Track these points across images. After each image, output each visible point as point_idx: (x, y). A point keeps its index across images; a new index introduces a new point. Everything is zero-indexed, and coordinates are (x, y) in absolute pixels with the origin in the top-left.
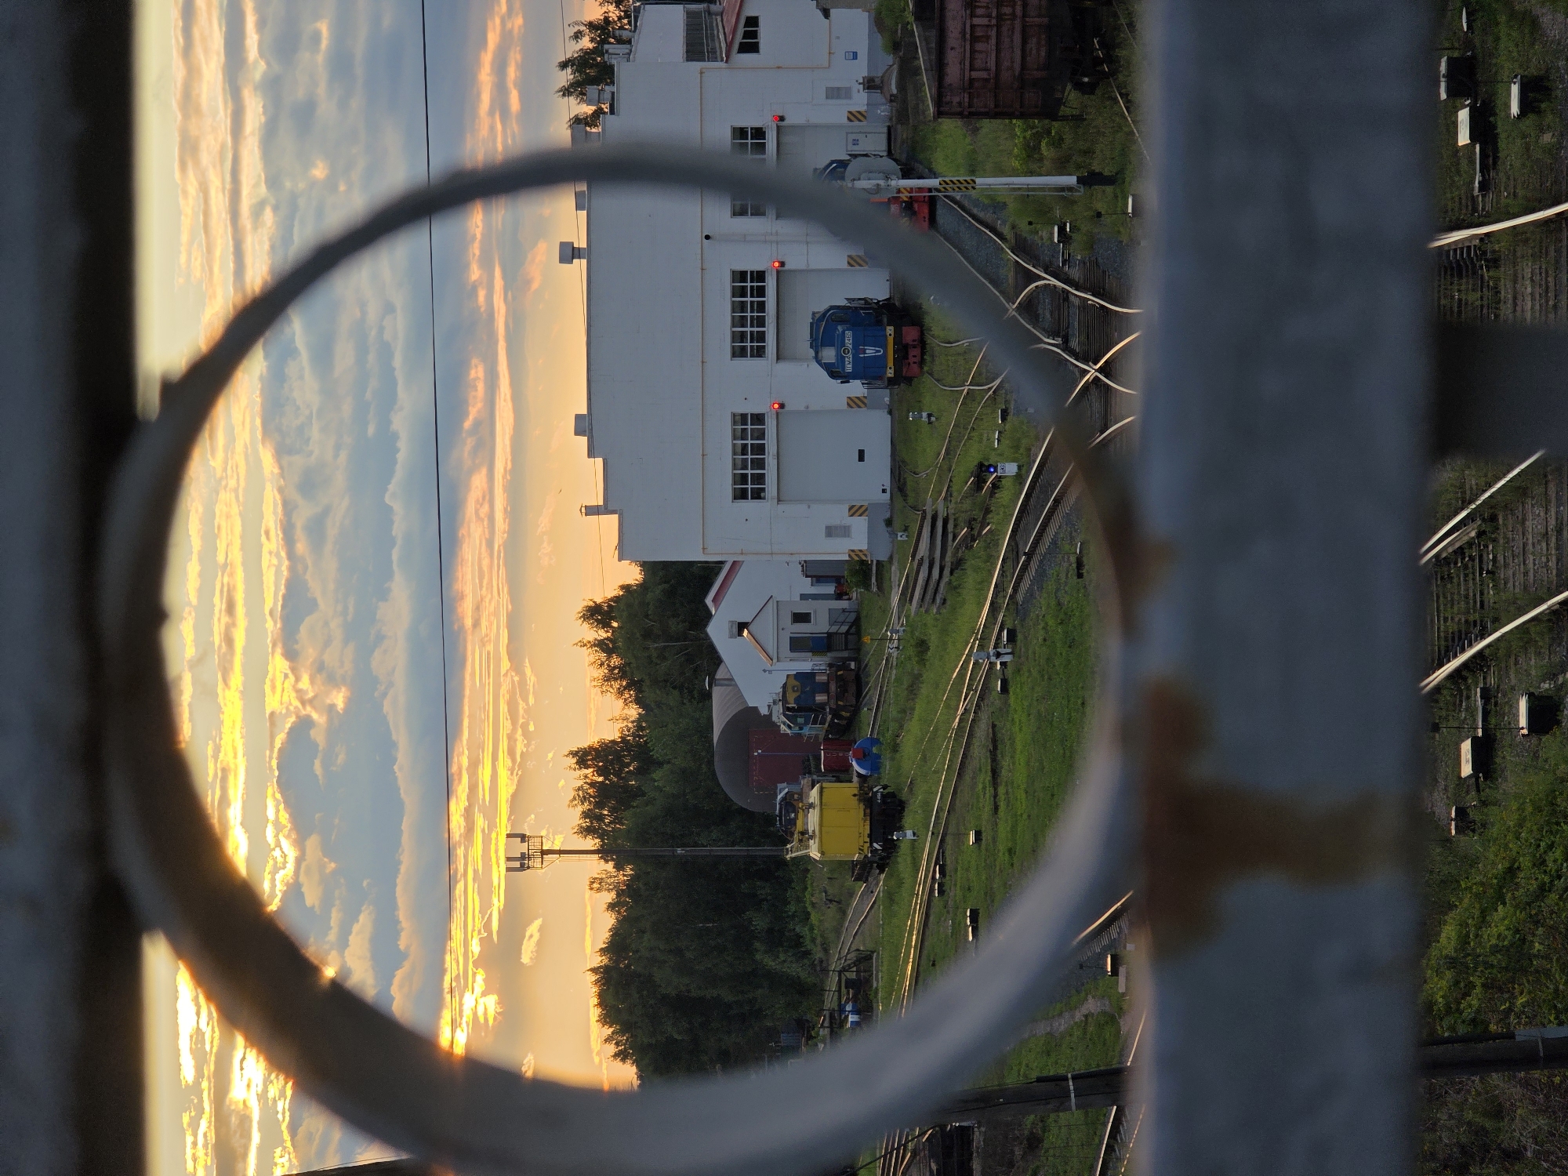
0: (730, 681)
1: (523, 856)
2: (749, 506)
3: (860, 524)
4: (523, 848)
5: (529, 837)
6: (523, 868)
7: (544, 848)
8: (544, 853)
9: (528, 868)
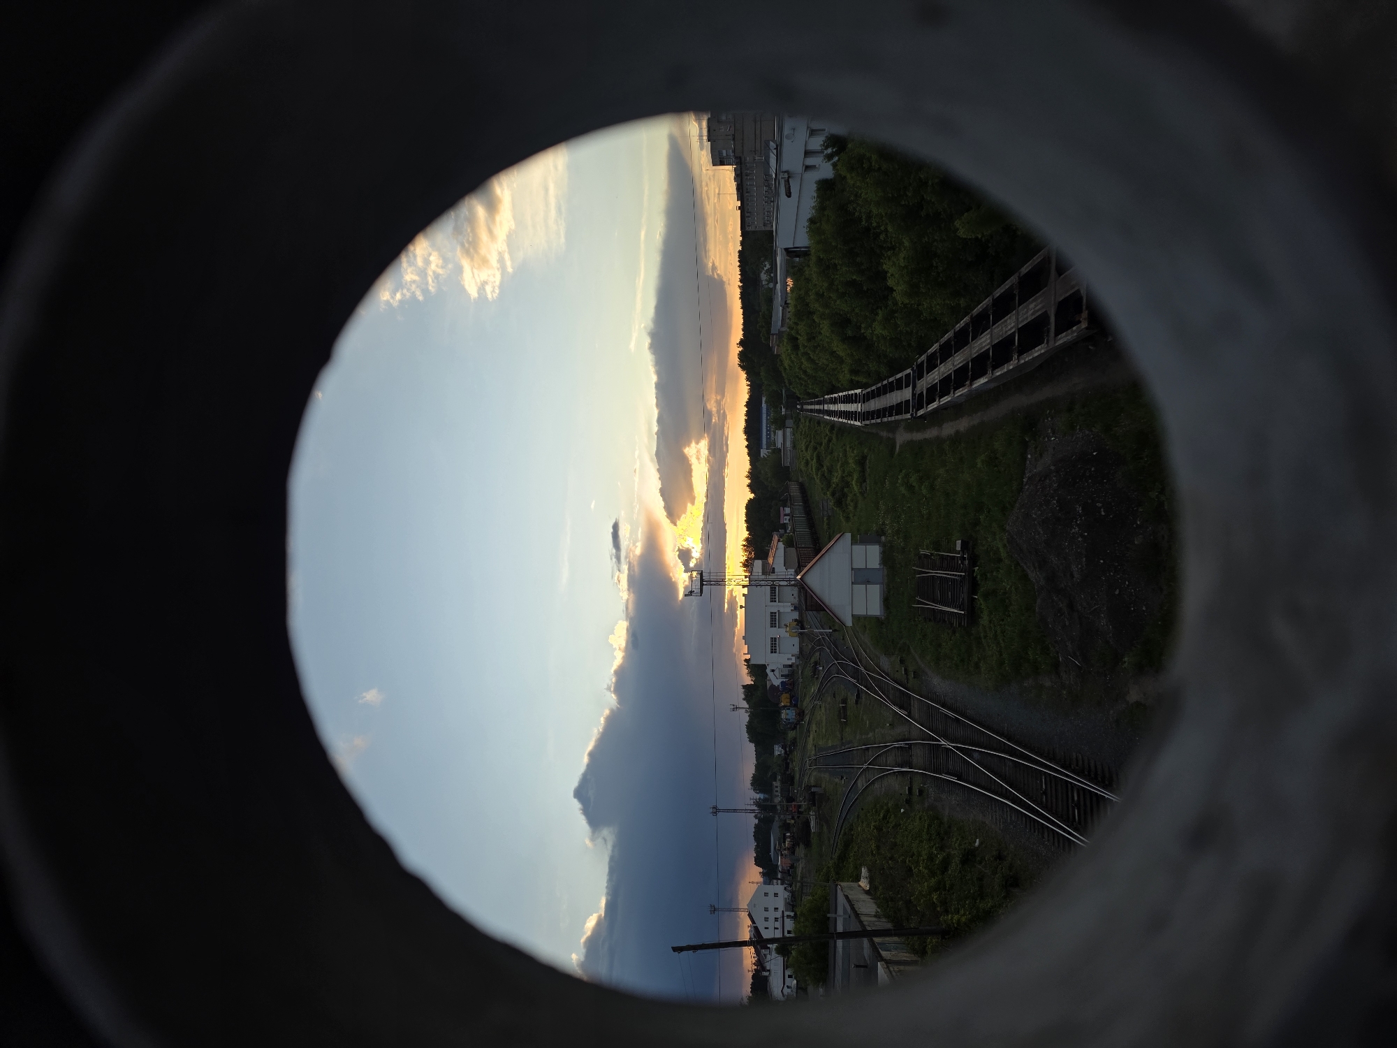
0: (770, 680)
2: (774, 654)
3: (794, 658)
4: (733, 707)
9: (734, 710)
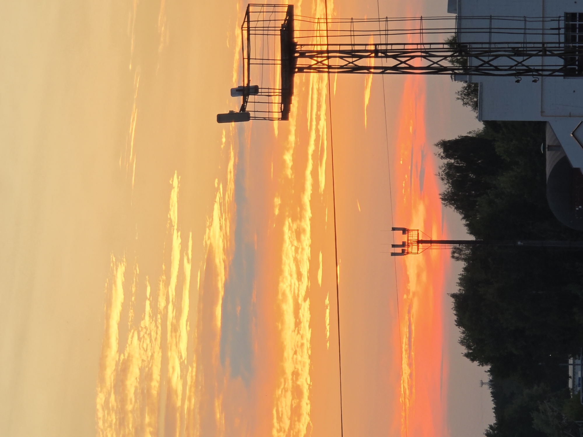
0: (557, 147)
1: (404, 245)
2: (576, 81)
4: (405, 238)
5: (408, 230)
6: (403, 253)
7: (420, 239)
8: (419, 242)
9: (408, 253)
